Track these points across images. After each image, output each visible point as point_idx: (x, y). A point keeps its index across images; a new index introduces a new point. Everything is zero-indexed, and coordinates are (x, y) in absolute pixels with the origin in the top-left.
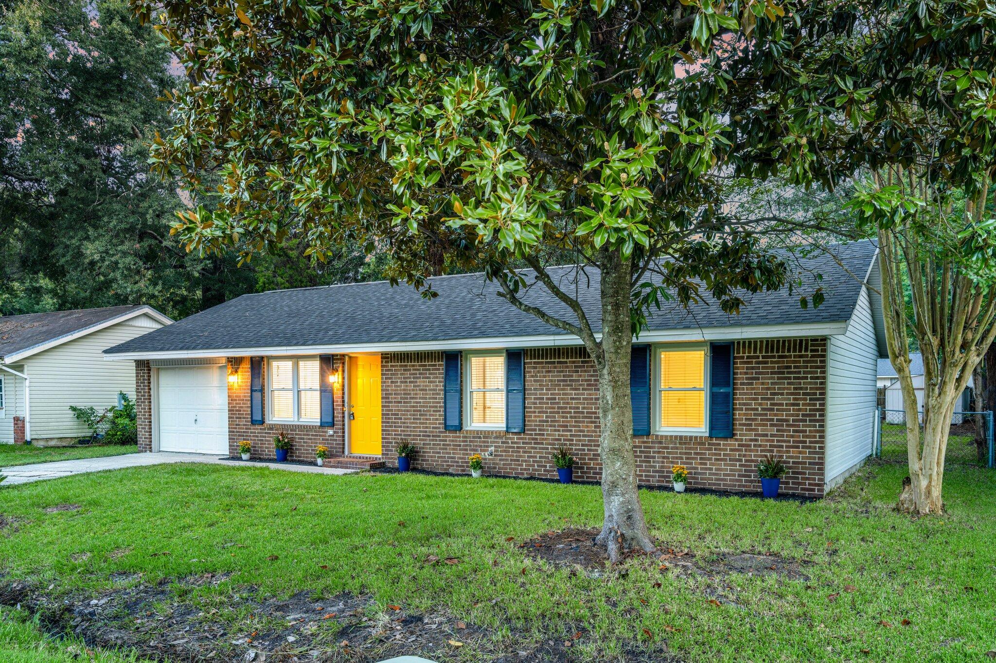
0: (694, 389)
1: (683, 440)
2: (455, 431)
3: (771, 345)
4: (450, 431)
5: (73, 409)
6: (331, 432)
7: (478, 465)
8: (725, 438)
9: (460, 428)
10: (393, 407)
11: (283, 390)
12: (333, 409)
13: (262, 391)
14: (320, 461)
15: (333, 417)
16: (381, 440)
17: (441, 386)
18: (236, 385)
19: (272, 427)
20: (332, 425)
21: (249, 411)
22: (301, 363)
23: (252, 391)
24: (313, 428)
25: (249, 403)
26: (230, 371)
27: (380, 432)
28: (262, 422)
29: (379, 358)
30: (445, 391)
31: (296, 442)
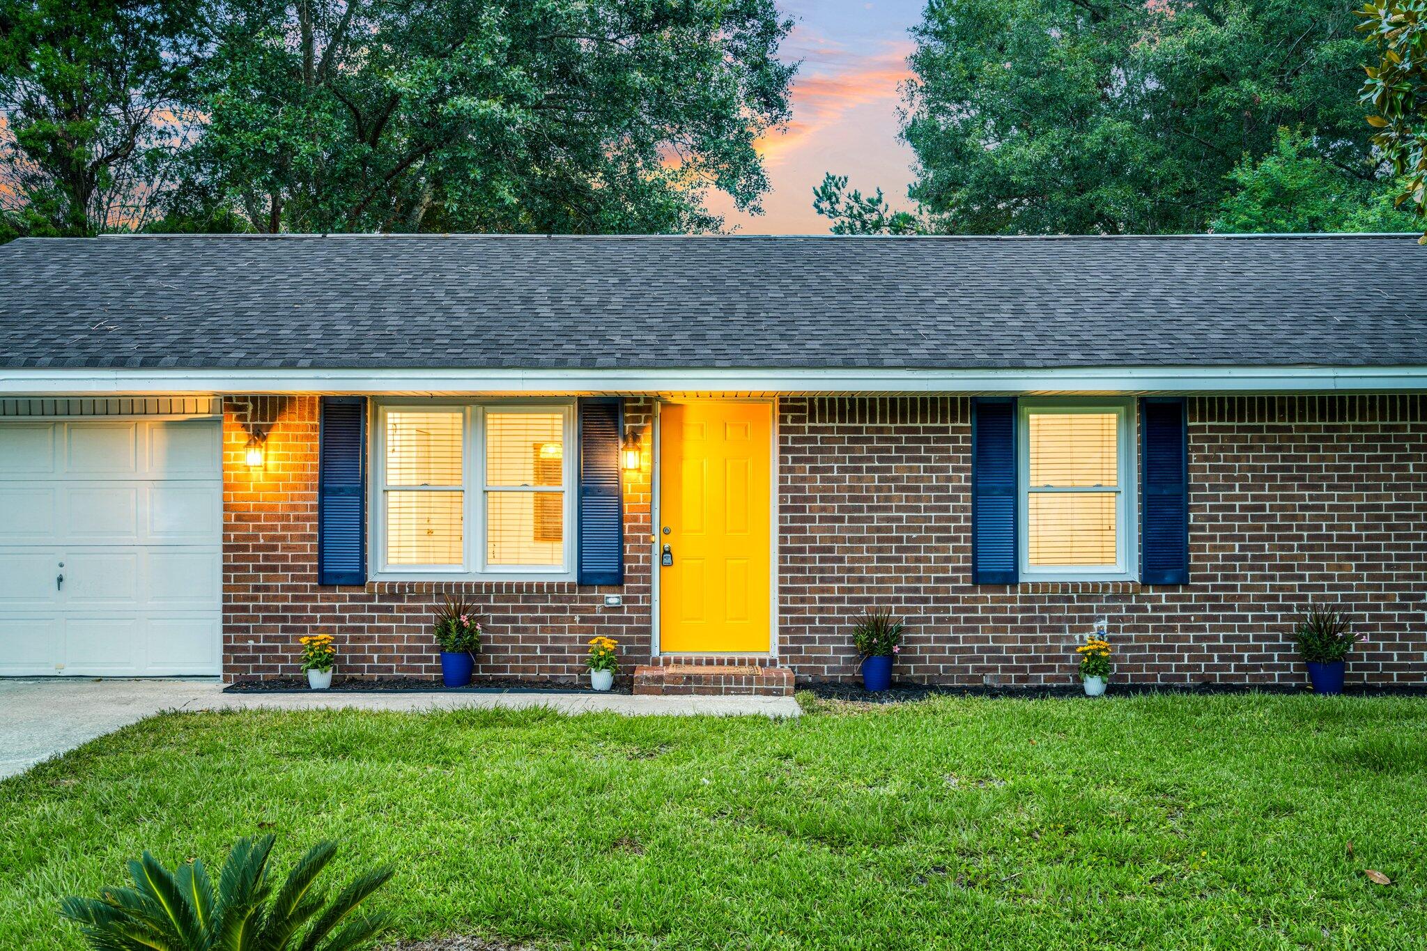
2: (1001, 587)
4: (987, 587)
6: (613, 599)
7: (1096, 665)
9: (1010, 578)
10: (817, 532)
11: (424, 488)
12: (622, 539)
13: (361, 492)
14: (601, 678)
15: (621, 561)
16: (775, 615)
17: (963, 478)
18: (257, 476)
19: (395, 592)
20: (616, 580)
21: (310, 548)
22: (495, 419)
23: (323, 491)
24: (553, 591)
25: (310, 528)
26: (236, 436)
27: (774, 595)
28: (359, 579)
29: (772, 410)
30: (976, 492)
31: (490, 630)
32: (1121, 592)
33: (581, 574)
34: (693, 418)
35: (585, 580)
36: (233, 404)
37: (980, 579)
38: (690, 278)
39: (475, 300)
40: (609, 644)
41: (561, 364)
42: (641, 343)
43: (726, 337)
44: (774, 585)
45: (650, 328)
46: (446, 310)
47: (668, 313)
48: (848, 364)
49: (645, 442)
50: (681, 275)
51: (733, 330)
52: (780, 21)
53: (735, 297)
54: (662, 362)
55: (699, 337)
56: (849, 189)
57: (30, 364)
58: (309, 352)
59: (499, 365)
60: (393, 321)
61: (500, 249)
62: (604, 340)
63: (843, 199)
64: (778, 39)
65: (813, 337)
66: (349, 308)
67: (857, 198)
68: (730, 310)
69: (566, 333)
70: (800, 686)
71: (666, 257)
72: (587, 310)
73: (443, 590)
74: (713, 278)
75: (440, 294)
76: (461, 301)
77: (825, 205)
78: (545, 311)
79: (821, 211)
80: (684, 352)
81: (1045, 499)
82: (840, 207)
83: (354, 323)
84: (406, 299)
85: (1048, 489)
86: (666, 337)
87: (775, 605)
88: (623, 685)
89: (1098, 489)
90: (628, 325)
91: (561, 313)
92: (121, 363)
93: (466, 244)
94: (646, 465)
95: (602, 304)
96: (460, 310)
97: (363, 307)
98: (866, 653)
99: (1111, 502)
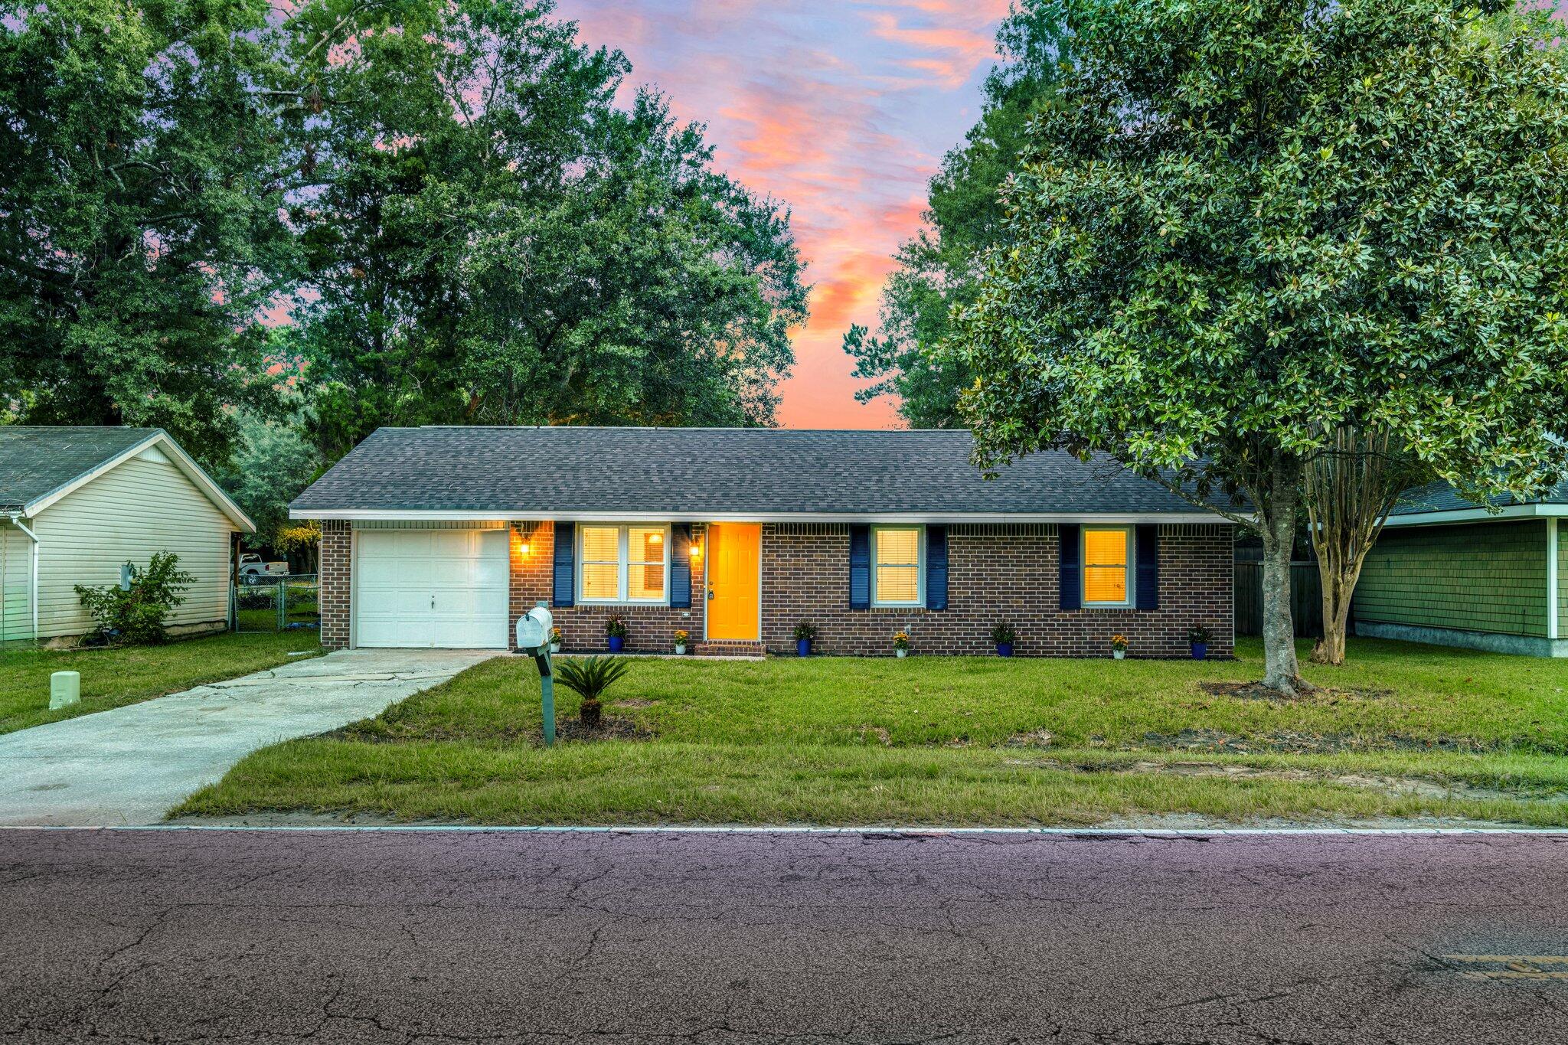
0: (1117, 566)
1: (1113, 613)
2: (862, 610)
3: (1188, 528)
4: (856, 610)
5: (79, 590)
6: (686, 614)
7: (902, 644)
8: (1151, 610)
9: (866, 606)
10: (779, 584)
11: (601, 563)
12: (690, 587)
13: (572, 564)
14: (680, 649)
15: (690, 596)
16: (760, 622)
17: (845, 560)
18: (525, 557)
19: (587, 610)
20: (688, 606)
21: (549, 589)
22: (632, 531)
23: (555, 564)
24: (660, 610)
25: (549, 580)
26: (516, 539)
27: (760, 613)
28: (571, 604)
29: (760, 529)
30: (852, 566)
31: (630, 626)
32: (917, 612)
33: (672, 603)
34: (723, 533)
35: (674, 605)
36: (515, 524)
37: (853, 606)
38: (727, 458)
39: (621, 472)
40: (684, 633)
41: (664, 509)
42: (700, 498)
43: (738, 495)
44: (760, 608)
45: (704, 490)
46: (608, 478)
47: (713, 482)
48: (790, 510)
49: (702, 544)
50: (722, 456)
51: (742, 491)
52: (799, 264)
53: (747, 471)
54: (709, 508)
55: (726, 495)
56: (869, 336)
57: (431, 508)
58: (552, 502)
59: (636, 509)
60: (585, 485)
61: (631, 437)
62: (683, 497)
63: (864, 343)
64: (798, 273)
65: (779, 495)
66: (563, 477)
67: (874, 343)
68: (742, 480)
69: (666, 492)
70: (768, 652)
71: (716, 444)
72: (675, 479)
73: (609, 610)
74: (738, 459)
75: (605, 468)
76: (615, 473)
77: (852, 347)
78: (655, 479)
79: (849, 352)
80: (718, 503)
81: (885, 570)
82: (863, 349)
83: (568, 486)
84: (589, 472)
85: (886, 565)
86: (711, 496)
87: (760, 617)
88: (690, 651)
89: (909, 565)
90: (695, 489)
91: (663, 480)
92: (471, 508)
93: (614, 434)
94: (702, 553)
95: (683, 474)
96: (615, 478)
97: (569, 476)
98: (799, 639)
99: (915, 571)
